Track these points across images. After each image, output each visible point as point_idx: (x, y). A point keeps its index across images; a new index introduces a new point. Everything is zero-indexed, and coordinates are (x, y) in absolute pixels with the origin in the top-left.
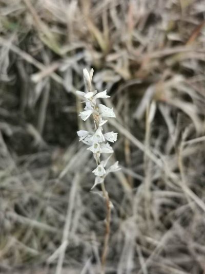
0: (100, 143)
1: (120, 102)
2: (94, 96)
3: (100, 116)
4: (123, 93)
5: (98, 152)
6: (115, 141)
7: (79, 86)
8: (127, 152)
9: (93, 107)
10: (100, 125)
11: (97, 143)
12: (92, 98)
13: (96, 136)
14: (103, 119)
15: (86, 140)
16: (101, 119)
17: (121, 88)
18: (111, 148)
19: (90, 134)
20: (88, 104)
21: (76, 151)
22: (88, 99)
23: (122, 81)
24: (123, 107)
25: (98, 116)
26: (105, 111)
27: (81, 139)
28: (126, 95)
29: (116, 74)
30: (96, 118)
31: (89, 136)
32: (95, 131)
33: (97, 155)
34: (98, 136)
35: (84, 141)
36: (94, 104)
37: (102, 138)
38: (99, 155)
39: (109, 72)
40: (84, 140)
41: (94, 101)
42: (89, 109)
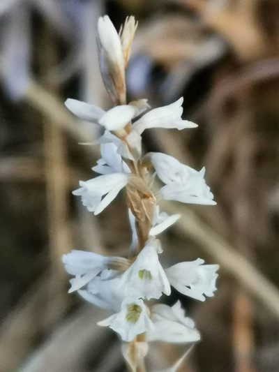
0: (151, 304)
1: (219, 145)
2: (134, 120)
3: (154, 199)
4: (230, 107)
5: (140, 338)
6: (210, 294)
7: (57, 76)
8: (243, 343)
9: (130, 163)
10: (154, 232)
11: (141, 304)
12: (128, 129)
13: (136, 276)
14: (162, 210)
15: (94, 289)
16: (157, 209)
17: (224, 89)
18: (190, 322)
19: (111, 266)
20: (110, 151)
21: (38, 340)
22: (112, 132)
23: (229, 62)
24: (229, 164)
25: (145, 197)
26: (178, 179)
27: (76, 286)
28: (243, 119)
29: (208, 33)
30: (139, 207)
31: (108, 273)
32: (133, 256)
33: (133, 350)
34: (145, 274)
35: (84, 295)
36: (132, 150)
37: (162, 283)
38: (143, 349)
39: (179, 23)
40: (84, 288)
41: (135, 140)
42: (114, 171)
